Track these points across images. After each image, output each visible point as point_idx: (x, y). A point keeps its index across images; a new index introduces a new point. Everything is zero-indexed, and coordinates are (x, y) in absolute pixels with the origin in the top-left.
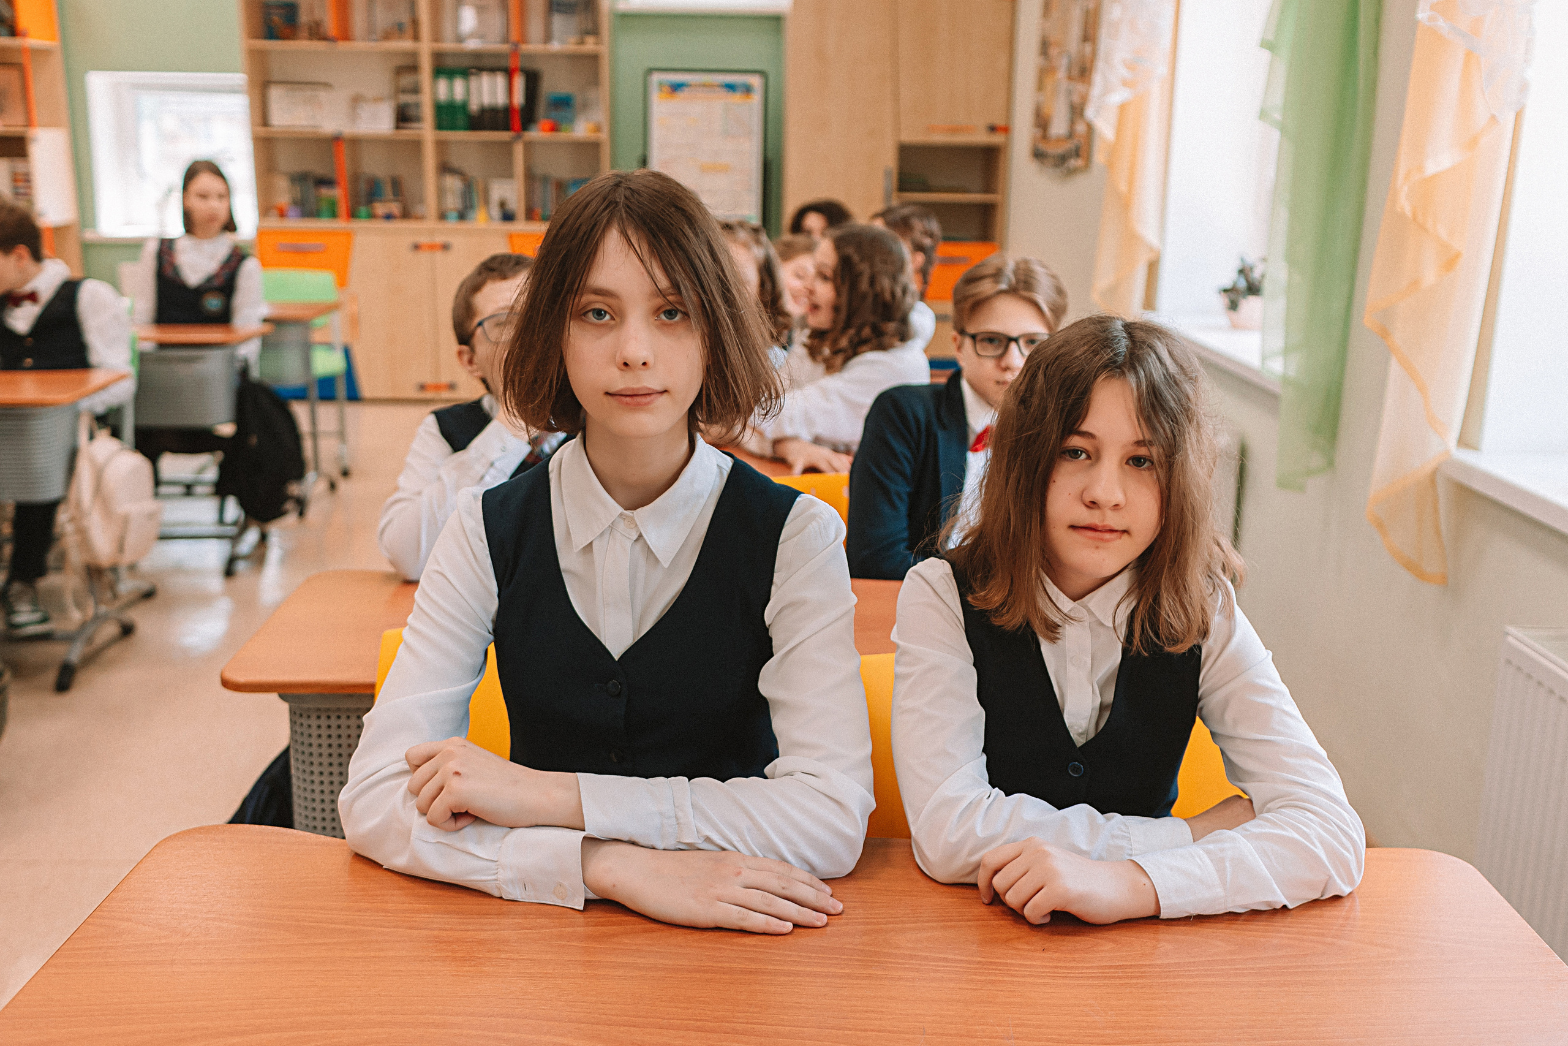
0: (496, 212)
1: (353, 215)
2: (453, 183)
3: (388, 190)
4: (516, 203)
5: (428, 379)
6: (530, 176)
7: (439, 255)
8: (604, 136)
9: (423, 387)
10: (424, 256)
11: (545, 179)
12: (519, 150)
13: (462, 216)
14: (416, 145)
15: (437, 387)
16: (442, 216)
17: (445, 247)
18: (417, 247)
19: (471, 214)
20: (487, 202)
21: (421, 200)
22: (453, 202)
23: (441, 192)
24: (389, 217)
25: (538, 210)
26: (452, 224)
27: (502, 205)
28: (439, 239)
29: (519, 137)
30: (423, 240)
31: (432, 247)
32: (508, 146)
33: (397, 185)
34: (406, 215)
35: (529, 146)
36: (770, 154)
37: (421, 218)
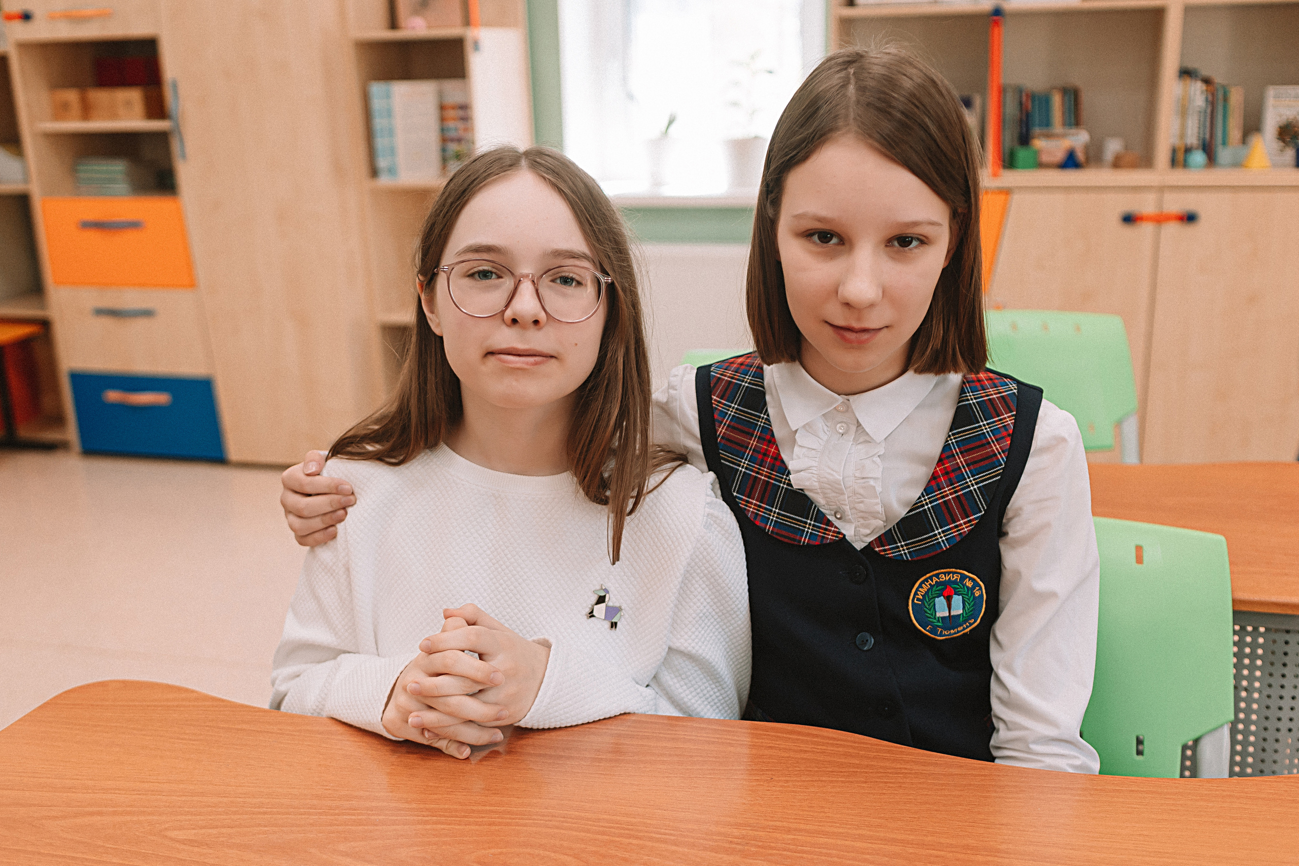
1: (1009, 162)
3: (1058, 110)
7: (1172, 229)
17: (1190, 218)
26: (1195, 172)
30: (1146, 205)
31: (1160, 219)
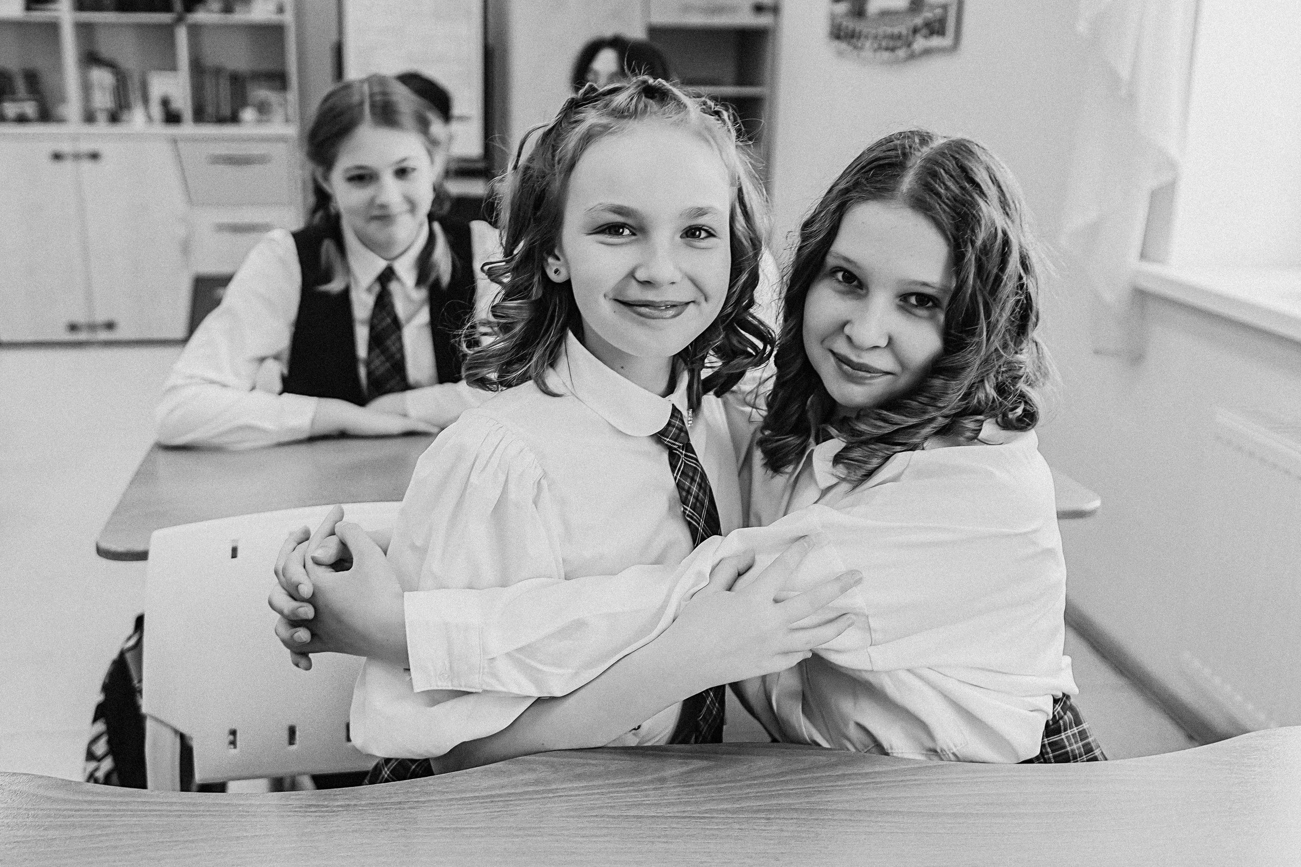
0: (156, 111)
2: (102, 77)
3: (20, 85)
4: (183, 101)
5: (80, 317)
6: (198, 68)
8: (288, 18)
9: (73, 328)
10: (67, 166)
11: (218, 72)
12: (182, 35)
13: (114, 118)
14: (53, 28)
15: (92, 327)
16: (89, 118)
17: (94, 156)
18: (57, 157)
19: (125, 116)
20: (146, 100)
21: (63, 100)
22: (103, 100)
23: (86, 88)
24: (22, 119)
25: (210, 109)
26: (102, 127)
27: (165, 103)
28: (86, 146)
29: (180, 20)
30: (66, 147)
31: (77, 156)
32: (168, 31)
33: (32, 79)
34: (46, 115)
35: (195, 31)
36: (491, 41)
37: (61, 120)
